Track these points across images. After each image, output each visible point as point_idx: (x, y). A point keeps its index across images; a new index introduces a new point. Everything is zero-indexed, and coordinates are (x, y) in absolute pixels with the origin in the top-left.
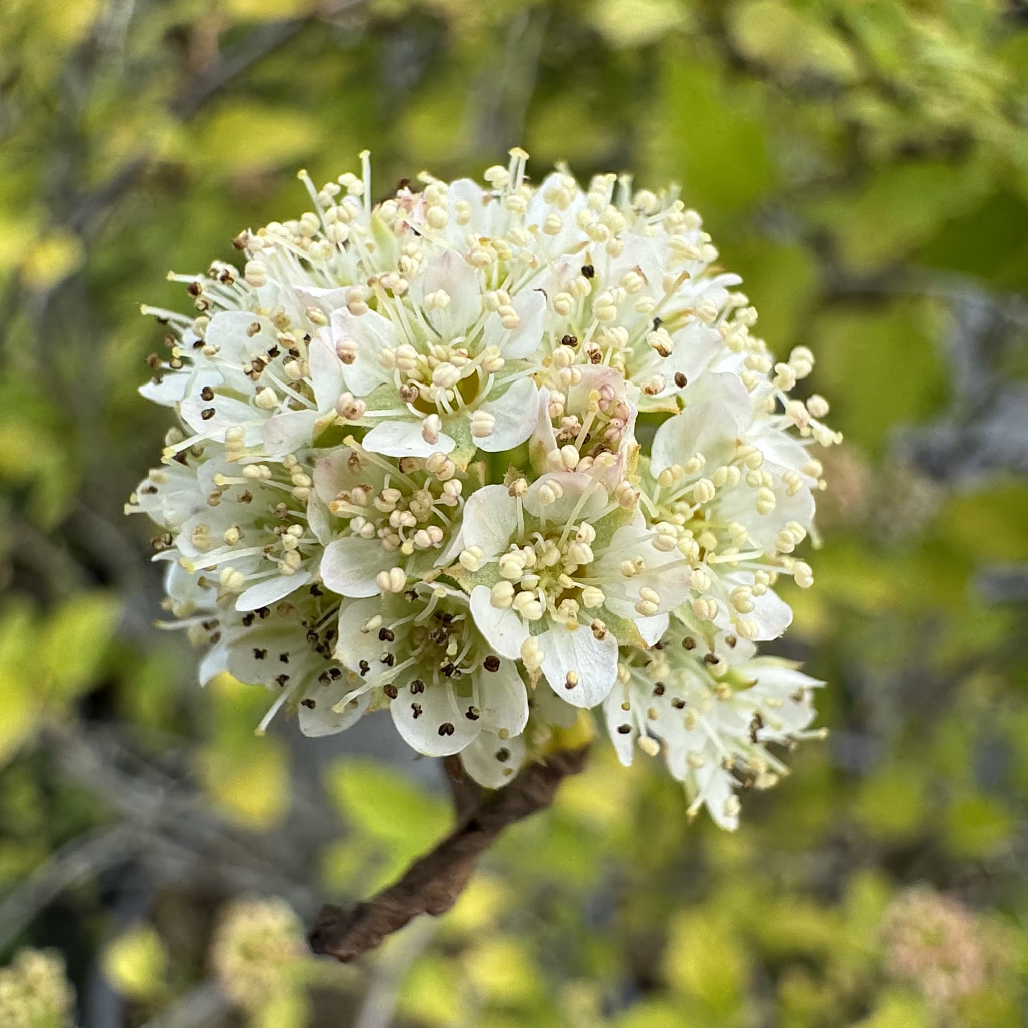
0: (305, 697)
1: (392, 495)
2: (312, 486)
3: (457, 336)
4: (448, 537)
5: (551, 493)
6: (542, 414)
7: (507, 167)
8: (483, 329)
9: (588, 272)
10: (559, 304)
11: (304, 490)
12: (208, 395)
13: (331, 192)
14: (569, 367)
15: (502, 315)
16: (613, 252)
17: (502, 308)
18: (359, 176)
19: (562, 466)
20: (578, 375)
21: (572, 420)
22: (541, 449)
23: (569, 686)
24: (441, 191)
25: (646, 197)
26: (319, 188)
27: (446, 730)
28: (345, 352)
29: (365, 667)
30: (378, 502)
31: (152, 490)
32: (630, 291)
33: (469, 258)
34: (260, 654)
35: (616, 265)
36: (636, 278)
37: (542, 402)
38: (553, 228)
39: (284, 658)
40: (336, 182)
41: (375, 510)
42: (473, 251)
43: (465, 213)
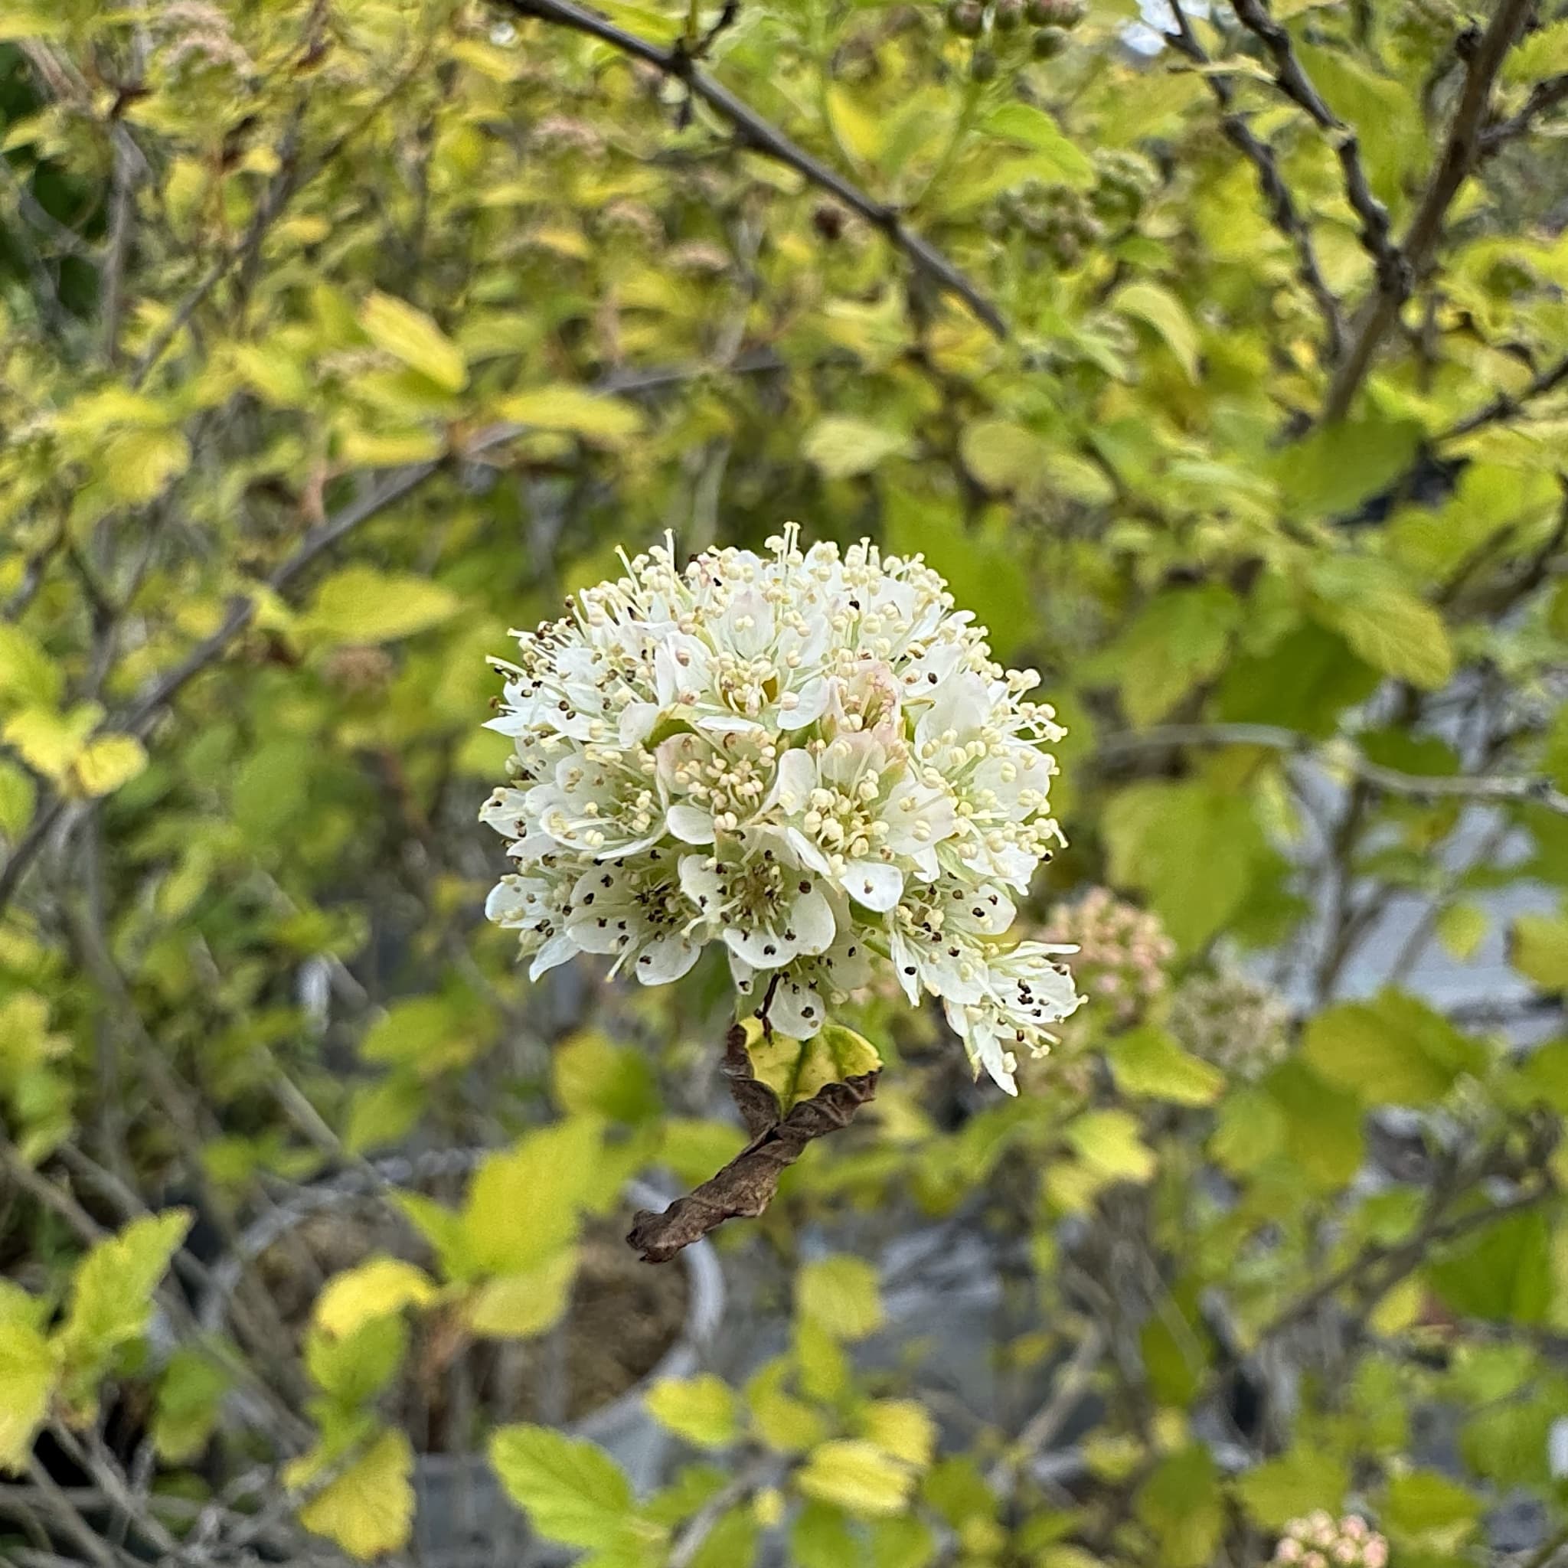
0: (642, 954)
1: (720, 764)
2: (656, 763)
3: (757, 653)
4: (767, 789)
5: (844, 749)
6: (832, 695)
7: (782, 536)
8: (777, 649)
9: (856, 605)
10: (836, 623)
11: (651, 766)
12: (565, 706)
13: (642, 561)
14: (851, 662)
15: (797, 627)
16: (873, 591)
17: (797, 623)
18: (665, 548)
19: (850, 728)
20: (856, 669)
21: (855, 698)
22: (832, 721)
23: (868, 890)
24: (734, 556)
25: (891, 561)
26: (631, 560)
27: (769, 950)
28: (682, 656)
29: (703, 901)
30: (709, 770)
31: (498, 804)
32: (888, 618)
33: (764, 595)
34: (602, 924)
35: (876, 601)
36: (891, 609)
37: (832, 686)
38: (825, 576)
39: (622, 926)
40: (646, 553)
41: (708, 776)
42: (767, 590)
43: (750, 574)
